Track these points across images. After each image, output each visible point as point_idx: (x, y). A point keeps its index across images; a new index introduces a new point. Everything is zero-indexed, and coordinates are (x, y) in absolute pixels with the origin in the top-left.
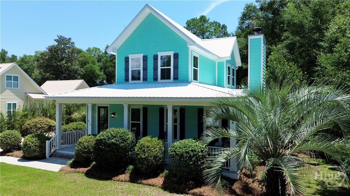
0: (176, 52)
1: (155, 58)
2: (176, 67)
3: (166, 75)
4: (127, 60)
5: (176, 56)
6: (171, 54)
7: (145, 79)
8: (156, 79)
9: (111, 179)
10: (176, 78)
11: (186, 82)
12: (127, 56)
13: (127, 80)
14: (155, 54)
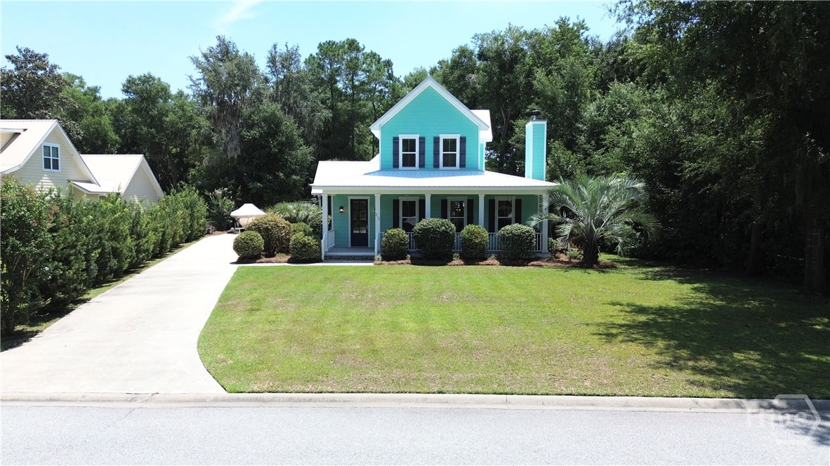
0: (463, 135)
1: (436, 140)
2: (463, 153)
3: (449, 161)
4: (396, 141)
5: (463, 140)
6: (457, 137)
7: (422, 165)
8: (436, 165)
9: (446, 264)
10: (463, 165)
11: (475, 170)
12: (396, 136)
13: (396, 165)
14: (436, 135)
